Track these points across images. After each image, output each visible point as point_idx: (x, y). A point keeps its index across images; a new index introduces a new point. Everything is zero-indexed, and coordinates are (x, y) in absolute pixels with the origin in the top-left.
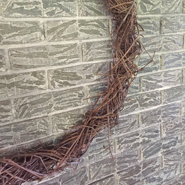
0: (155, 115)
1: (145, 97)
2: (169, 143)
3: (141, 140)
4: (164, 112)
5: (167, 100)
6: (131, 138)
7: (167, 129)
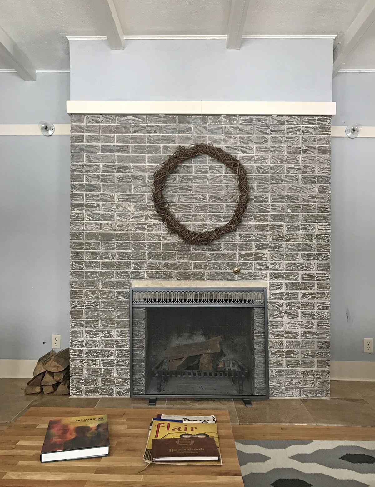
0: (264, 226)
1: (258, 216)
2: (274, 246)
3: (254, 238)
4: (271, 226)
5: (273, 220)
6: (248, 235)
7: (273, 237)
